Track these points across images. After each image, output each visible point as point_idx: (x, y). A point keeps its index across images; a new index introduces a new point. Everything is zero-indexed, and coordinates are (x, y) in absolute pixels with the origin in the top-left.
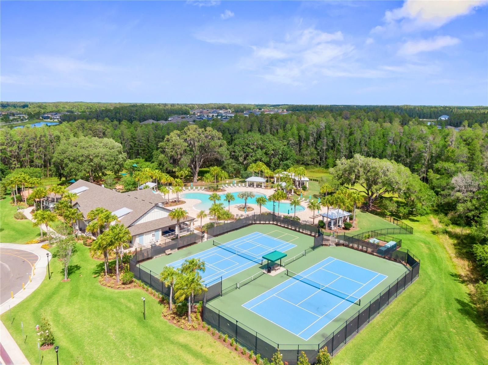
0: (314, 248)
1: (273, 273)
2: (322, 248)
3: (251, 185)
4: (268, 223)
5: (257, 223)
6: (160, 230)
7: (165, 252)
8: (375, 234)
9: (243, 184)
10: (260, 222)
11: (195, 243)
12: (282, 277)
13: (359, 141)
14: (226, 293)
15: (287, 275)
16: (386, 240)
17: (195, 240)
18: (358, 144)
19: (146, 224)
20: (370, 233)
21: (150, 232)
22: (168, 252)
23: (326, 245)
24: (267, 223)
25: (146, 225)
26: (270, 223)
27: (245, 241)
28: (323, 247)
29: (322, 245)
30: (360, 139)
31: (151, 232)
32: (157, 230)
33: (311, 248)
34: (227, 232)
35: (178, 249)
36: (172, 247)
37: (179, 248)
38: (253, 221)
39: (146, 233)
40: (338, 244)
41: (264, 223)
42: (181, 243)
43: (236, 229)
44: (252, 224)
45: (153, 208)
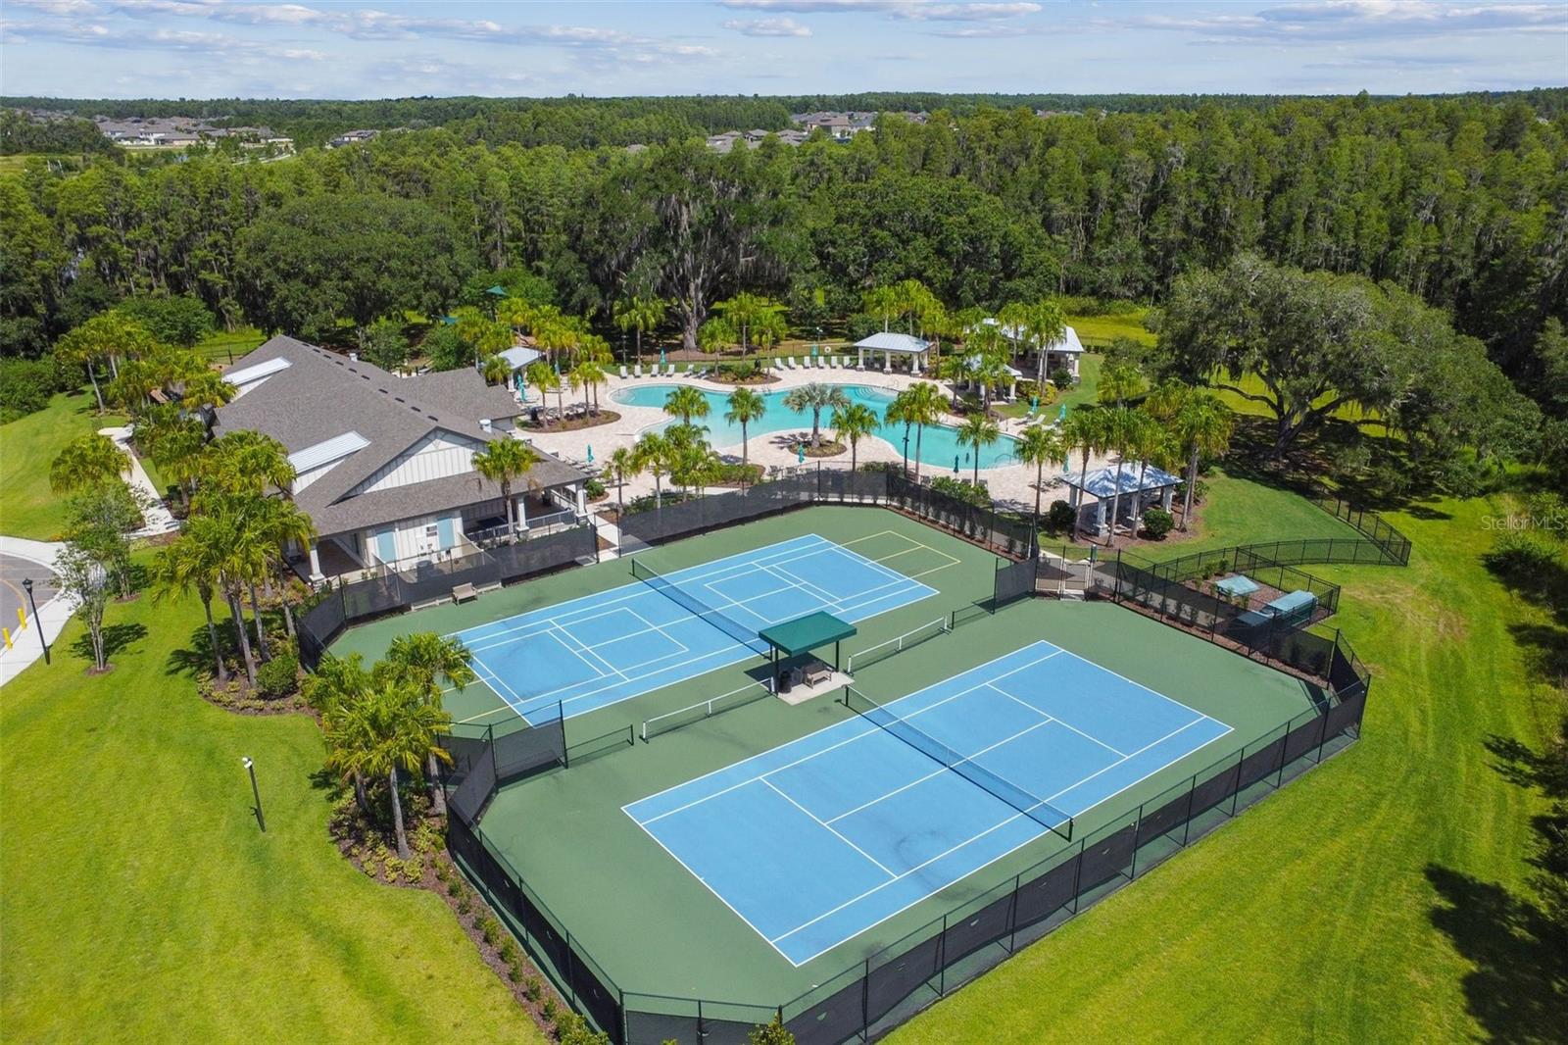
0: (991, 606)
1: (798, 694)
2: (1029, 605)
3: (875, 362)
4: (871, 501)
5: (830, 500)
6: (458, 512)
7: (450, 592)
8: (1250, 560)
9: (847, 360)
10: (842, 497)
11: (574, 564)
12: (826, 709)
13: (1302, 214)
14: (586, 759)
15: (847, 705)
16: (1285, 584)
17: (575, 553)
18: (1299, 226)
19: (406, 491)
20: (1230, 557)
21: (417, 521)
22: (463, 591)
23: (1043, 595)
24: (865, 501)
25: (407, 495)
26: (879, 502)
27: (754, 567)
28: (1036, 601)
29: (1035, 594)
30: (1310, 206)
31: (423, 520)
32: (443, 514)
33: (982, 605)
34: (703, 530)
35: (504, 585)
36: (478, 575)
37: (506, 582)
38: (816, 494)
39: (403, 524)
40: (1091, 596)
41: (856, 500)
42: (517, 565)
43: (742, 521)
44: (810, 503)
45: (431, 436)
